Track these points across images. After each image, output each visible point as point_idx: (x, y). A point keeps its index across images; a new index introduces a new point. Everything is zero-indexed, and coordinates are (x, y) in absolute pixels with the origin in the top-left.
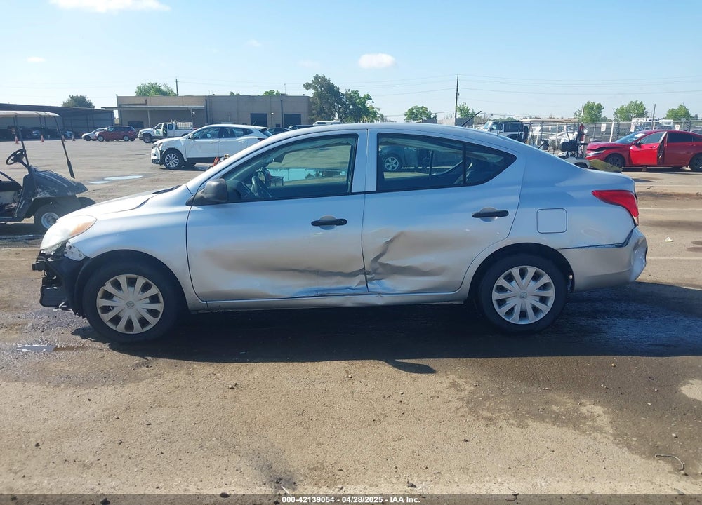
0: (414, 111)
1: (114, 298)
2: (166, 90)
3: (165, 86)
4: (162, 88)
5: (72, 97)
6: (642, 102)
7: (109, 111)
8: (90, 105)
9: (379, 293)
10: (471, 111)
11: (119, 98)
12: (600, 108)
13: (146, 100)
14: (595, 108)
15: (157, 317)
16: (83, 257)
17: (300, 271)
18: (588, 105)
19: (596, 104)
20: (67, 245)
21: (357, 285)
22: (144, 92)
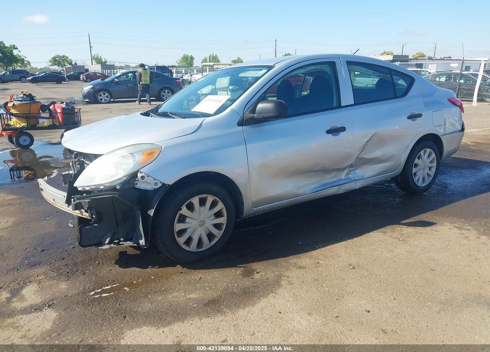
0: (57, 59)
1: (187, 220)
6: (216, 55)
9: (356, 180)
10: (103, 60)
12: (192, 58)
14: (189, 59)
15: (222, 230)
16: (159, 185)
17: (316, 171)
18: (184, 56)
19: (189, 56)
20: (139, 175)
21: (345, 176)
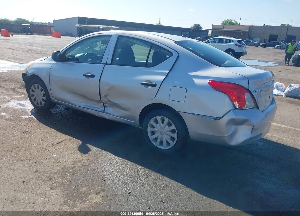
2: (234, 23)
3: (235, 21)
4: (233, 22)
5: (195, 25)
7: (207, 31)
8: (201, 28)
9: (108, 113)
11: (213, 25)
13: (224, 27)
15: (44, 102)
21: (100, 107)
22: (225, 23)
